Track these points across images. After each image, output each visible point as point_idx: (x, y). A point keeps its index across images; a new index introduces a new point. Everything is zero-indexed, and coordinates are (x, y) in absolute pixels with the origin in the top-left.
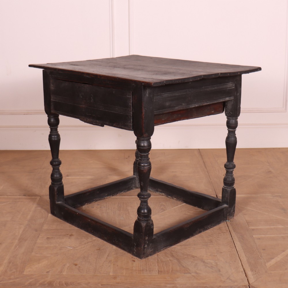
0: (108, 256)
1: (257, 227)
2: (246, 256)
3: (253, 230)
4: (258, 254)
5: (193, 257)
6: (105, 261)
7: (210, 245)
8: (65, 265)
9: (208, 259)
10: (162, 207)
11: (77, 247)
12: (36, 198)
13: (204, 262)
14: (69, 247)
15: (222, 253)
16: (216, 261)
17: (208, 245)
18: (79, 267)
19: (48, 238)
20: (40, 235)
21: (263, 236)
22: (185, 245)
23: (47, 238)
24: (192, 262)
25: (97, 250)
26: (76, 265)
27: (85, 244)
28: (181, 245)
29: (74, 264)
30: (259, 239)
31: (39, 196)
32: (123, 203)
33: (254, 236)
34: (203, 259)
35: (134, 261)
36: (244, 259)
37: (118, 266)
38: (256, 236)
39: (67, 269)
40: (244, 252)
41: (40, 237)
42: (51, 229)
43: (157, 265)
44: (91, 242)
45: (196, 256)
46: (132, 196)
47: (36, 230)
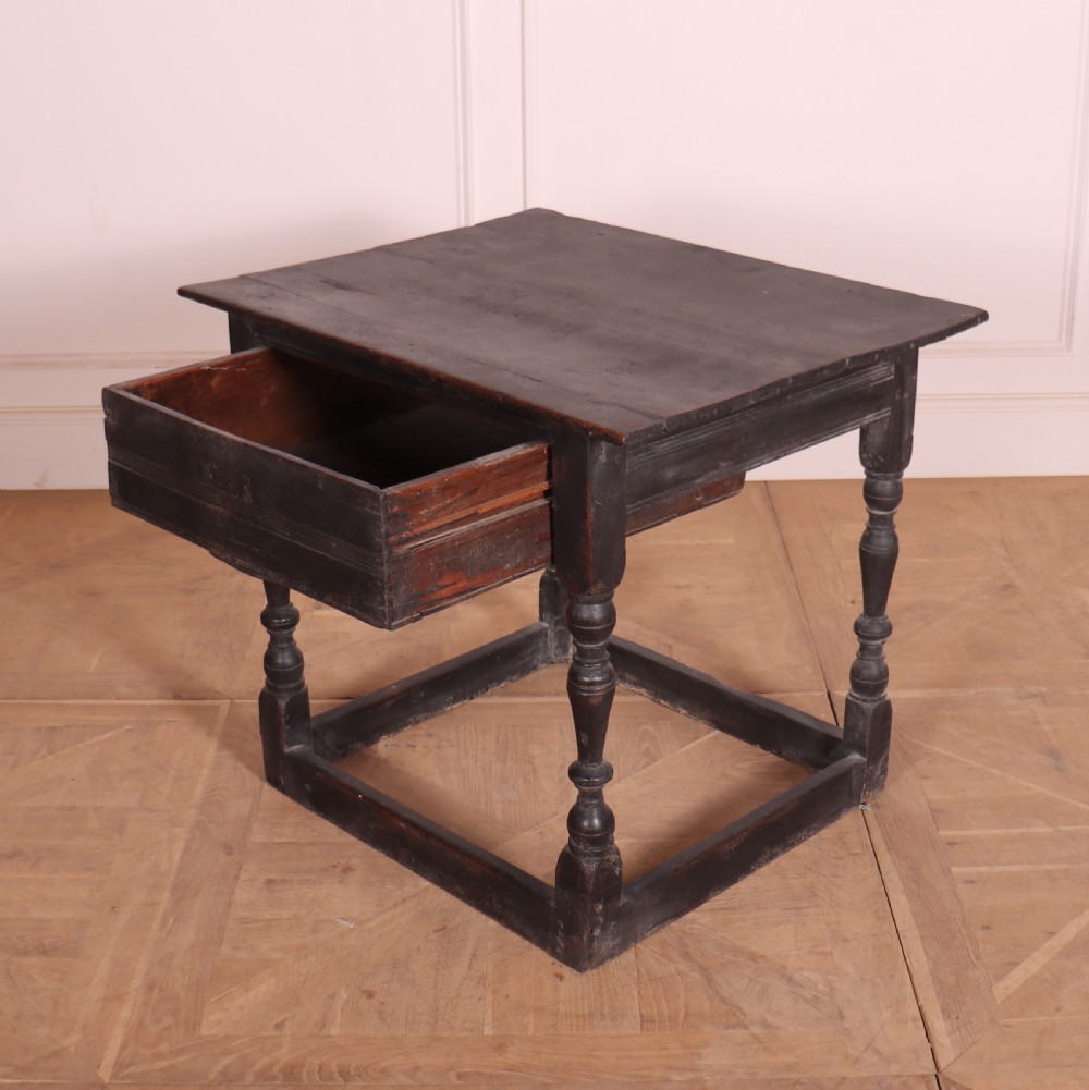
0: (473, 955)
1: (966, 833)
2: (927, 953)
3: (951, 844)
4: (968, 945)
5: (754, 957)
6: (464, 979)
7: (811, 910)
8: (333, 997)
9: (802, 969)
10: (645, 745)
11: (369, 920)
12: (217, 707)
13: (790, 980)
14: (344, 920)
15: (847, 940)
16: (830, 977)
17: (801, 908)
18: (382, 1003)
19: (270, 882)
20: (240, 868)
21: (984, 869)
22: (728, 909)
23: (265, 883)
24: (751, 980)
25: (436, 931)
26: (370, 995)
27: (396, 905)
28: (712, 910)
29: (364, 992)
30: (972, 882)
31: (228, 699)
32: (515, 727)
33: (955, 870)
34: (785, 968)
35: (561, 977)
36: (921, 966)
37: (507, 997)
38: (963, 870)
39: (343, 1010)
40: (921, 938)
41: (243, 876)
42: (278, 843)
43: (636, 993)
44: (414, 896)
45: (763, 956)
46: (542, 694)
47: (229, 850)
